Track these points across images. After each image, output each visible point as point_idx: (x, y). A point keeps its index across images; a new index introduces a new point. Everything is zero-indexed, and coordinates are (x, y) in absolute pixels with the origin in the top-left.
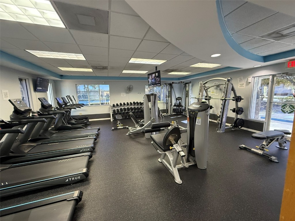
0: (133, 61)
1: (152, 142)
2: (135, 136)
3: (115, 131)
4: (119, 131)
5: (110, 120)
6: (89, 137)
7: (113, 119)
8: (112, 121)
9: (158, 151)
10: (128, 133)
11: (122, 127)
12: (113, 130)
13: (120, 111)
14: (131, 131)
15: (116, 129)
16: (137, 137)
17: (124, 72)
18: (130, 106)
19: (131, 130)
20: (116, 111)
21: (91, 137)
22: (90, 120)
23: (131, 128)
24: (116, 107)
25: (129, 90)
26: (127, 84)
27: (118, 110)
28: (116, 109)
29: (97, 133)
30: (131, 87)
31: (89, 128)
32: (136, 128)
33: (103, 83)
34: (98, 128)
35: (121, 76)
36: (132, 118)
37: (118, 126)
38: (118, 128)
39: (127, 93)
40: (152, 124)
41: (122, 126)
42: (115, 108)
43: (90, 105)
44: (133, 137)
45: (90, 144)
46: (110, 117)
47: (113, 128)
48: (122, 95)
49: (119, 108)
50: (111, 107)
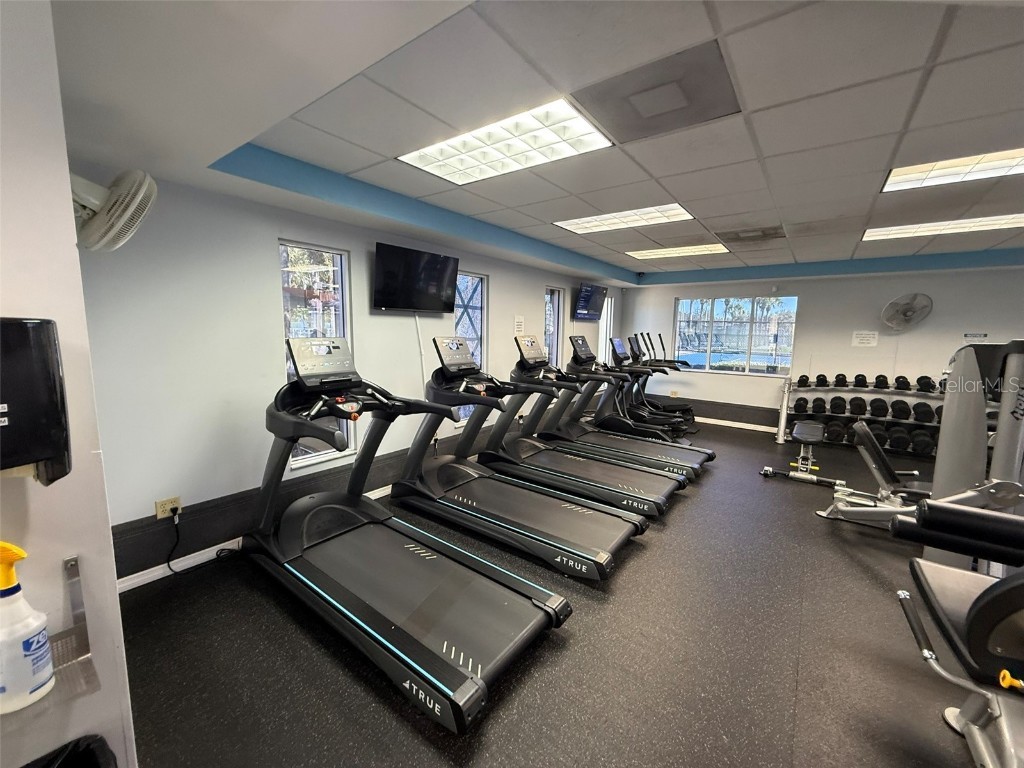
0: (903, 179)
1: (903, 594)
2: (861, 533)
3: (773, 485)
4: (790, 488)
5: (773, 436)
6: (669, 471)
7: (785, 434)
8: (781, 440)
9: (926, 653)
10: (829, 509)
11: (815, 478)
12: (766, 475)
13: (828, 407)
14: (841, 506)
15: (781, 477)
16: (869, 545)
17: (872, 235)
18: (898, 394)
19: (845, 498)
20: (810, 405)
21: (673, 472)
22: (698, 419)
23: (852, 494)
24: (814, 390)
25: (906, 316)
26: (899, 288)
27: (819, 403)
28: (810, 397)
29: (696, 466)
30: (920, 302)
31: (685, 443)
32: (875, 499)
33: (774, 289)
34: (709, 452)
35: (859, 255)
36: (861, 449)
37: (796, 469)
38: (792, 474)
39: (885, 330)
40: (929, 501)
41: (812, 472)
42: (807, 391)
43: (707, 370)
44: (850, 536)
45: (655, 492)
46: (776, 424)
47: (771, 469)
48: (855, 342)
49: (828, 397)
50: (790, 385)
